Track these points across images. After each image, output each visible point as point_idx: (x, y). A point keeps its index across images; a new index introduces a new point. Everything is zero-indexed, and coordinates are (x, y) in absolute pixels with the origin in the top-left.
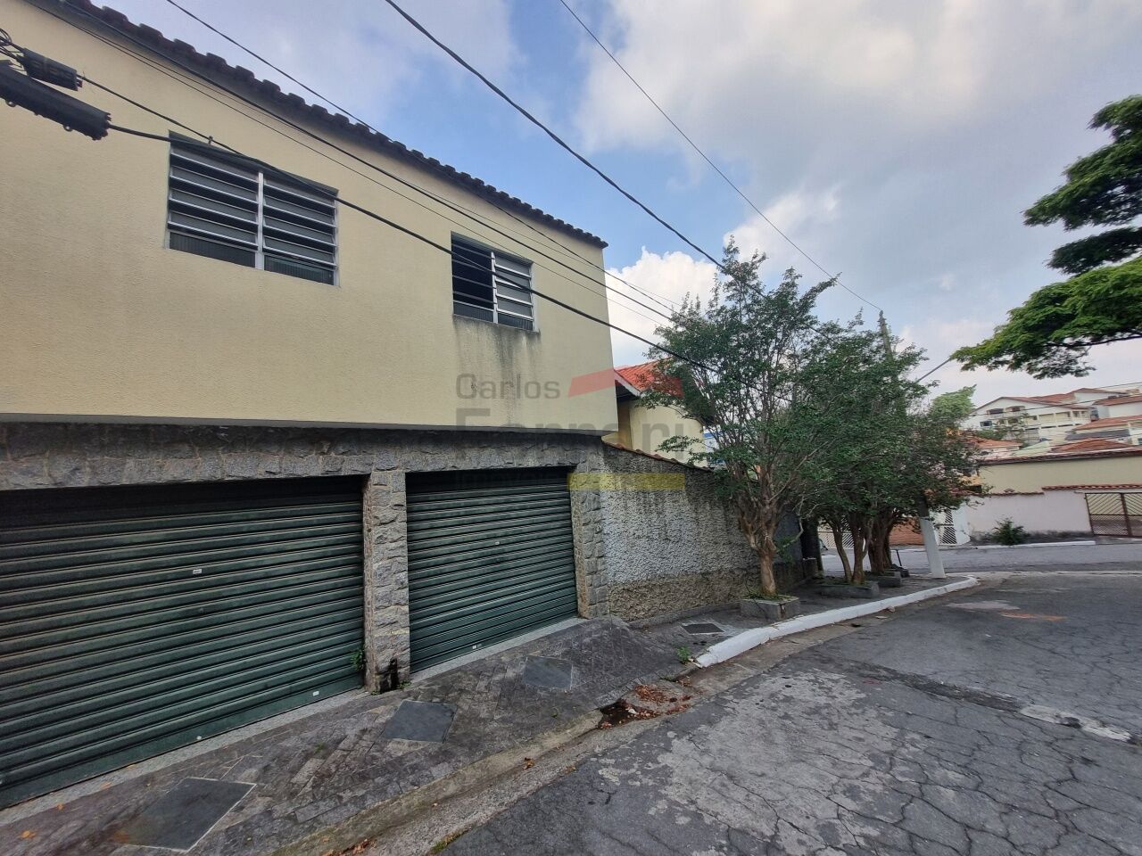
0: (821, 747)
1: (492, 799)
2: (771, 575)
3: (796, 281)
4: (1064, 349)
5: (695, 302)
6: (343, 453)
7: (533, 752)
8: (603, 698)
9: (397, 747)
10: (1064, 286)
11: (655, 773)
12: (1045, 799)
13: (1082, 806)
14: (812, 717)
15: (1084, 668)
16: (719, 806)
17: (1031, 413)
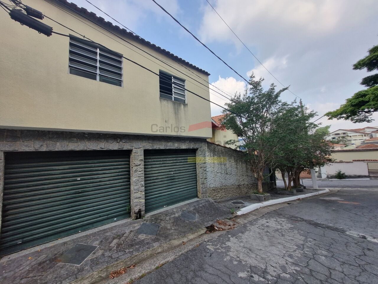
0: (280, 242)
1: (173, 254)
2: (261, 186)
3: (275, 88)
4: (364, 113)
5: (239, 94)
6: (124, 143)
7: (185, 240)
8: (207, 224)
9: (142, 237)
10: (366, 91)
11: (225, 248)
12: (355, 261)
13: (368, 263)
14: (276, 232)
15: (367, 220)
16: (247, 259)
17: (349, 135)
